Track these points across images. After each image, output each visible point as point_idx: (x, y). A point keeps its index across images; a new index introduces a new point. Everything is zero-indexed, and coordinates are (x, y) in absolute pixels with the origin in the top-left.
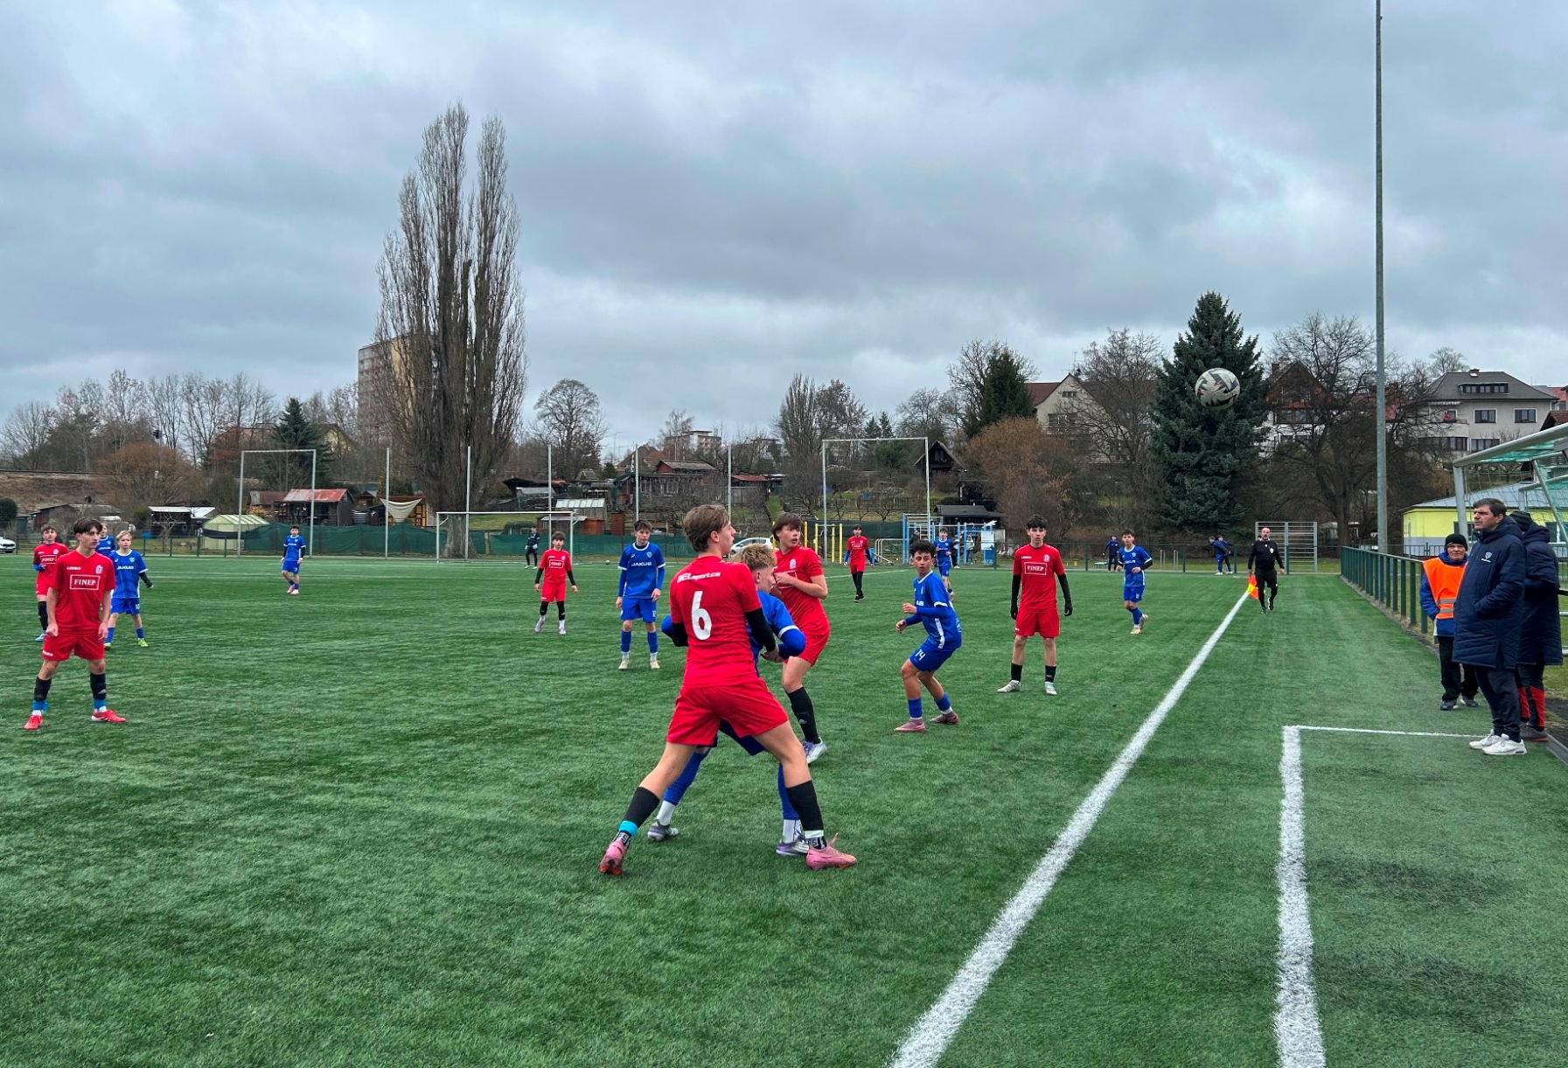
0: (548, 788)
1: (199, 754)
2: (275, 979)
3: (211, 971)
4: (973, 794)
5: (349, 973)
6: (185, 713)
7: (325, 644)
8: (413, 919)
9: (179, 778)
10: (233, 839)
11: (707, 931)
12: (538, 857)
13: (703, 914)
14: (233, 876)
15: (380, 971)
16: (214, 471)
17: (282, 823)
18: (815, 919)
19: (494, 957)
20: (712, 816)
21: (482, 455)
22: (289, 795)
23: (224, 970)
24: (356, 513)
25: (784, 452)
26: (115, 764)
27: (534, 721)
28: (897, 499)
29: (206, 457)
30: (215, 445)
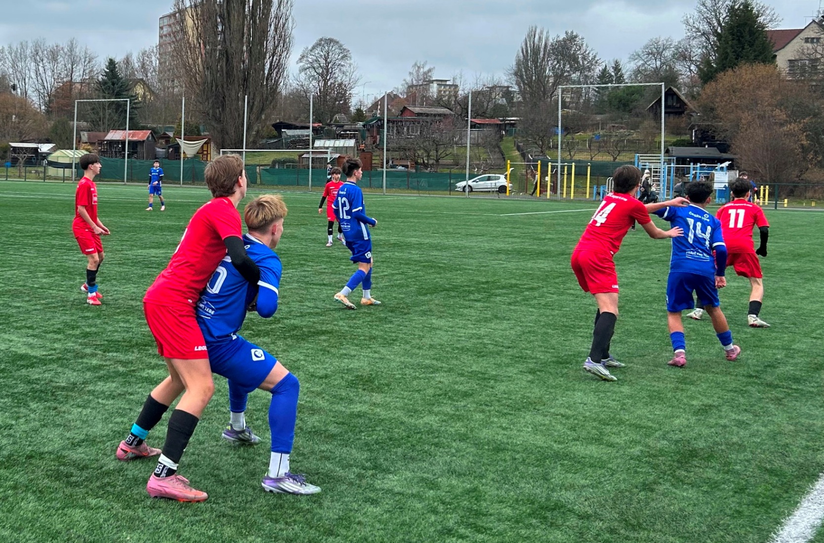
0: (335, 380)
1: (64, 333)
2: (141, 514)
3: (93, 502)
4: (734, 416)
5: (196, 516)
6: (50, 300)
7: (144, 252)
8: (240, 477)
9: (52, 349)
10: (96, 400)
11: (491, 515)
12: (333, 436)
13: (485, 500)
14: (99, 429)
15: (219, 517)
16: (54, 115)
17: (130, 391)
18: (591, 516)
19: (309, 516)
20: (482, 416)
21: (256, 103)
22: (132, 368)
23: (102, 502)
24: (158, 150)
25: (518, 98)
26: (6, 336)
27: (314, 323)
28: (628, 141)
29: (48, 104)
30: (55, 96)
